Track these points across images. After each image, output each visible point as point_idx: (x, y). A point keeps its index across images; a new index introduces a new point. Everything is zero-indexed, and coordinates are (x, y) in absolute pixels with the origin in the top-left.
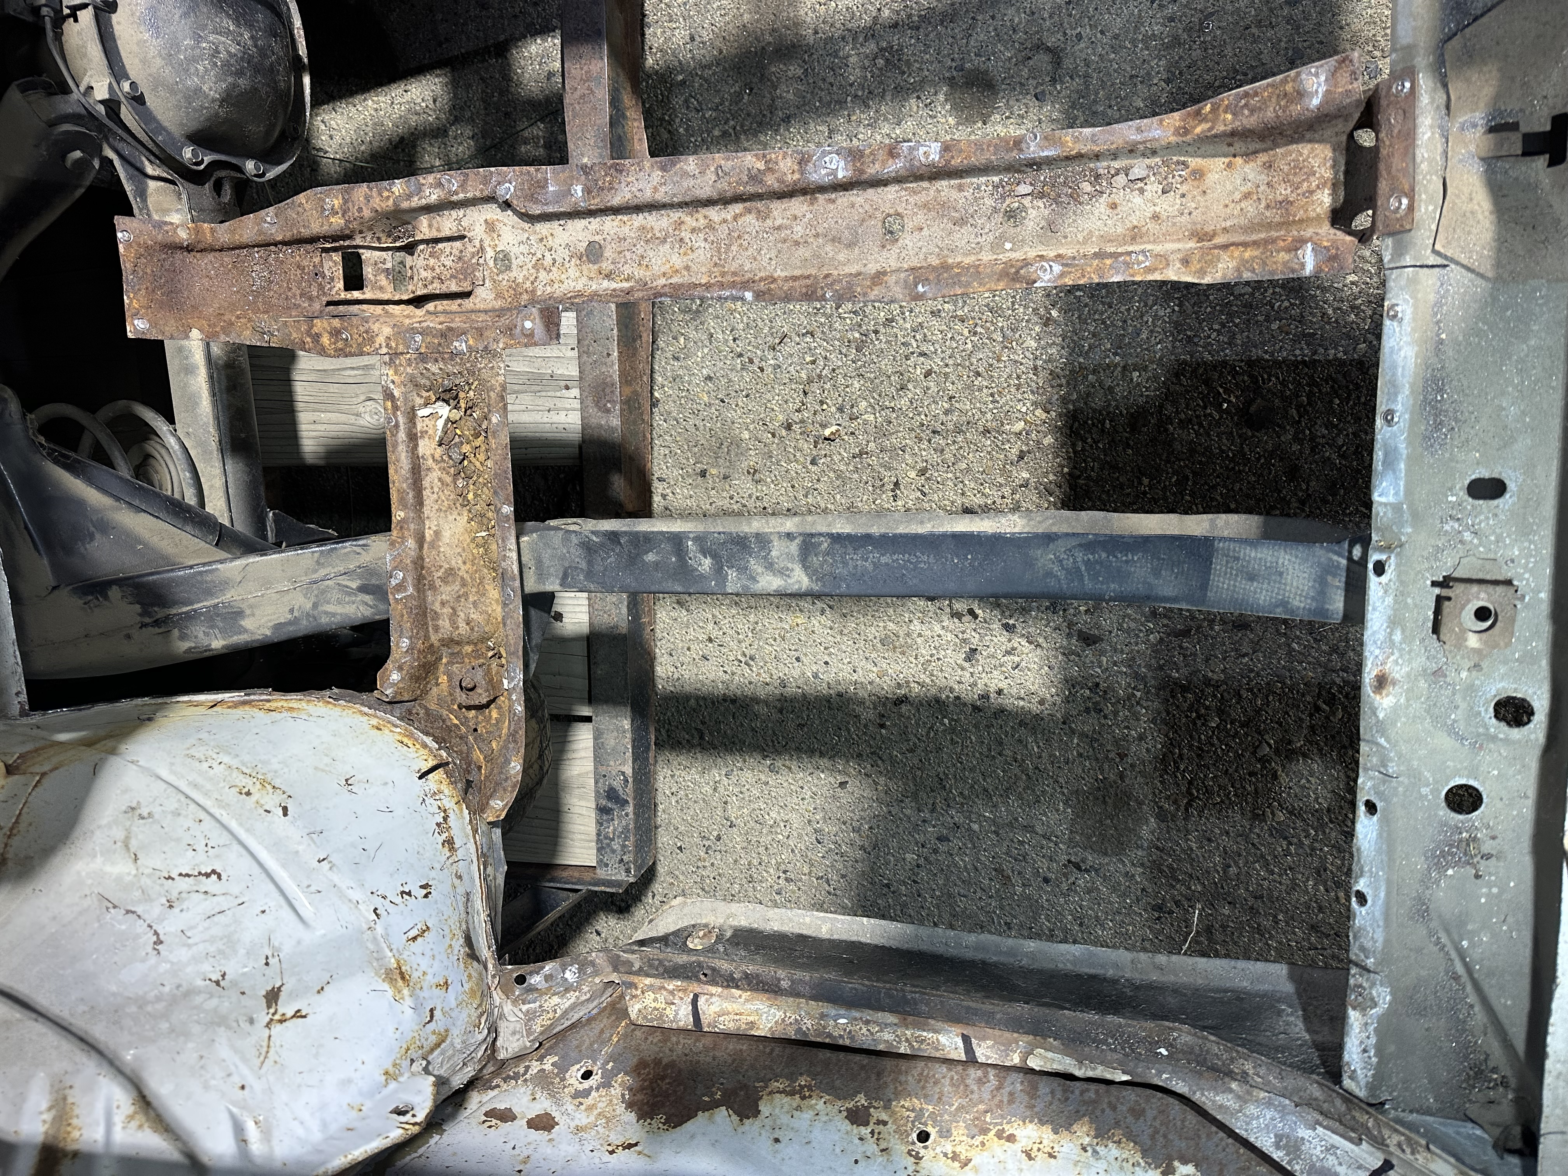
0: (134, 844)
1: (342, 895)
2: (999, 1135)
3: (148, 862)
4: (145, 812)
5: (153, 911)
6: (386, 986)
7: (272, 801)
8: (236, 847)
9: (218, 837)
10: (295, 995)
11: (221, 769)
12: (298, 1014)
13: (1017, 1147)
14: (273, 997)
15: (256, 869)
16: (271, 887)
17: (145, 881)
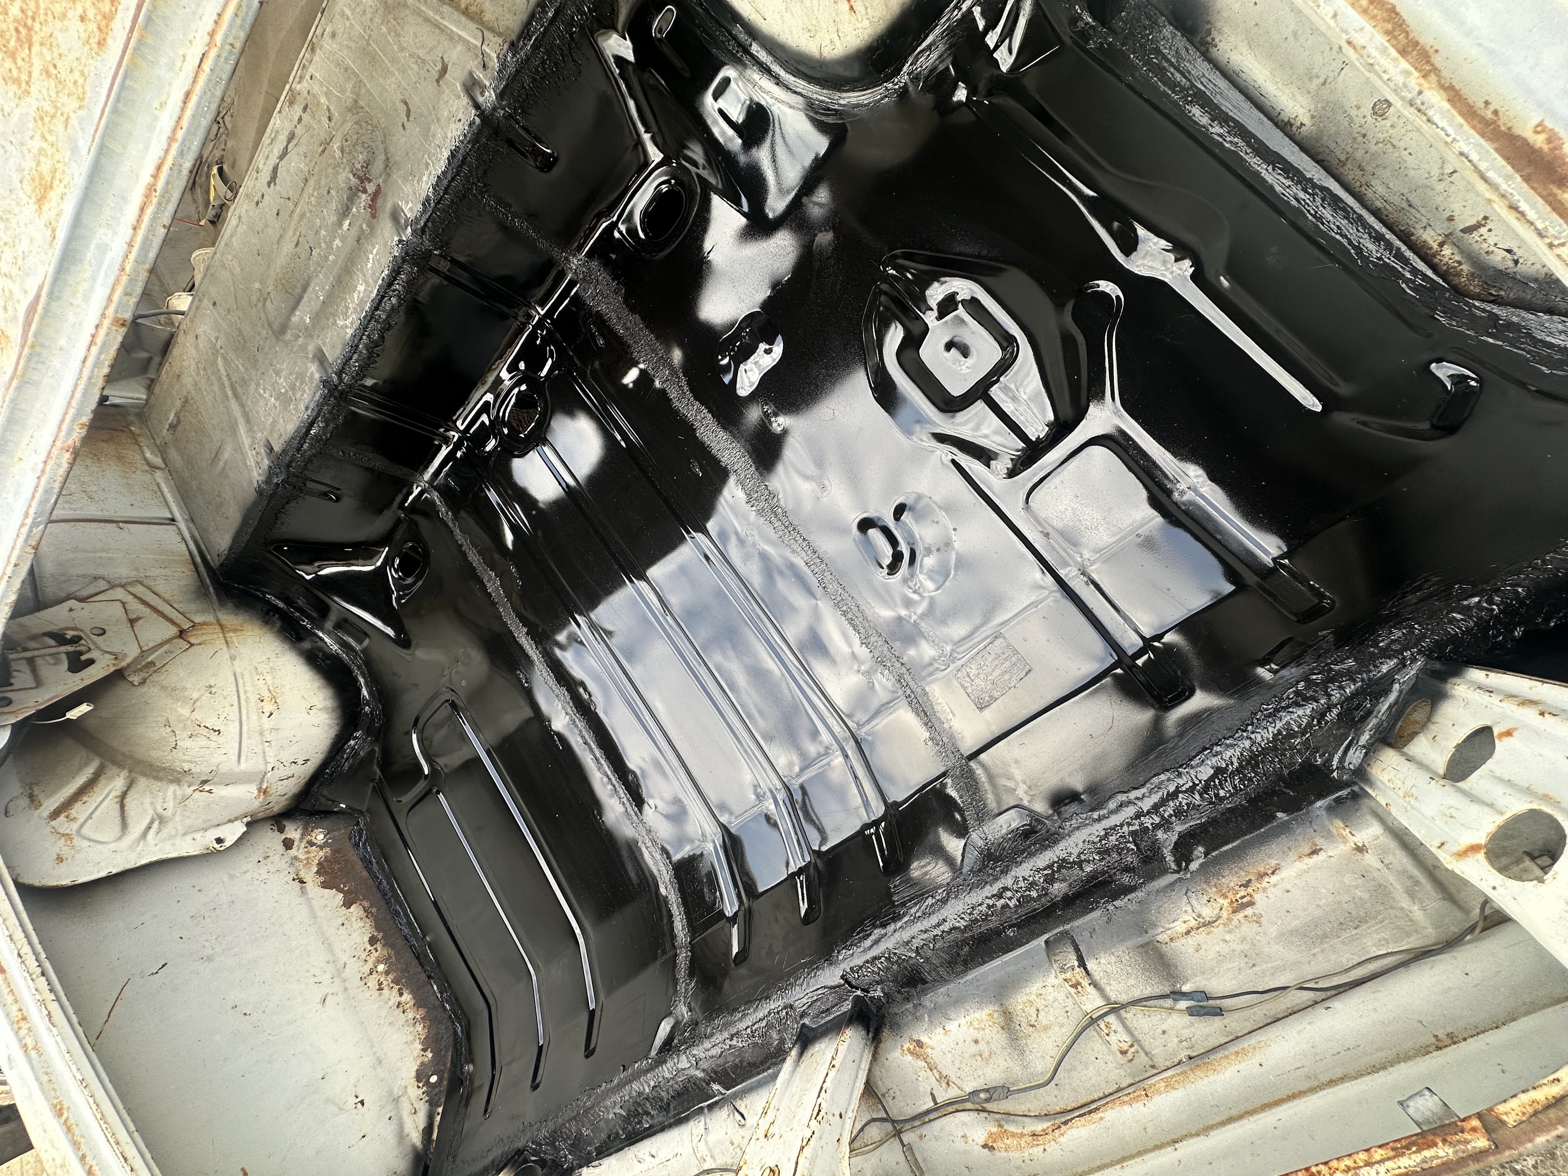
0: (198, 703)
1: (265, 757)
2: (399, 990)
3: (197, 715)
4: (213, 690)
5: (182, 735)
6: (256, 792)
7: (268, 707)
8: (237, 724)
9: (234, 716)
10: (215, 784)
11: (261, 682)
12: (210, 792)
13: (399, 999)
14: (205, 782)
15: (237, 737)
16: (237, 745)
17: (189, 722)
